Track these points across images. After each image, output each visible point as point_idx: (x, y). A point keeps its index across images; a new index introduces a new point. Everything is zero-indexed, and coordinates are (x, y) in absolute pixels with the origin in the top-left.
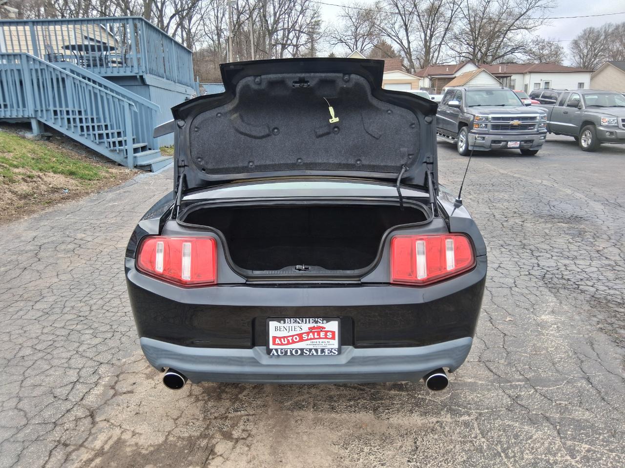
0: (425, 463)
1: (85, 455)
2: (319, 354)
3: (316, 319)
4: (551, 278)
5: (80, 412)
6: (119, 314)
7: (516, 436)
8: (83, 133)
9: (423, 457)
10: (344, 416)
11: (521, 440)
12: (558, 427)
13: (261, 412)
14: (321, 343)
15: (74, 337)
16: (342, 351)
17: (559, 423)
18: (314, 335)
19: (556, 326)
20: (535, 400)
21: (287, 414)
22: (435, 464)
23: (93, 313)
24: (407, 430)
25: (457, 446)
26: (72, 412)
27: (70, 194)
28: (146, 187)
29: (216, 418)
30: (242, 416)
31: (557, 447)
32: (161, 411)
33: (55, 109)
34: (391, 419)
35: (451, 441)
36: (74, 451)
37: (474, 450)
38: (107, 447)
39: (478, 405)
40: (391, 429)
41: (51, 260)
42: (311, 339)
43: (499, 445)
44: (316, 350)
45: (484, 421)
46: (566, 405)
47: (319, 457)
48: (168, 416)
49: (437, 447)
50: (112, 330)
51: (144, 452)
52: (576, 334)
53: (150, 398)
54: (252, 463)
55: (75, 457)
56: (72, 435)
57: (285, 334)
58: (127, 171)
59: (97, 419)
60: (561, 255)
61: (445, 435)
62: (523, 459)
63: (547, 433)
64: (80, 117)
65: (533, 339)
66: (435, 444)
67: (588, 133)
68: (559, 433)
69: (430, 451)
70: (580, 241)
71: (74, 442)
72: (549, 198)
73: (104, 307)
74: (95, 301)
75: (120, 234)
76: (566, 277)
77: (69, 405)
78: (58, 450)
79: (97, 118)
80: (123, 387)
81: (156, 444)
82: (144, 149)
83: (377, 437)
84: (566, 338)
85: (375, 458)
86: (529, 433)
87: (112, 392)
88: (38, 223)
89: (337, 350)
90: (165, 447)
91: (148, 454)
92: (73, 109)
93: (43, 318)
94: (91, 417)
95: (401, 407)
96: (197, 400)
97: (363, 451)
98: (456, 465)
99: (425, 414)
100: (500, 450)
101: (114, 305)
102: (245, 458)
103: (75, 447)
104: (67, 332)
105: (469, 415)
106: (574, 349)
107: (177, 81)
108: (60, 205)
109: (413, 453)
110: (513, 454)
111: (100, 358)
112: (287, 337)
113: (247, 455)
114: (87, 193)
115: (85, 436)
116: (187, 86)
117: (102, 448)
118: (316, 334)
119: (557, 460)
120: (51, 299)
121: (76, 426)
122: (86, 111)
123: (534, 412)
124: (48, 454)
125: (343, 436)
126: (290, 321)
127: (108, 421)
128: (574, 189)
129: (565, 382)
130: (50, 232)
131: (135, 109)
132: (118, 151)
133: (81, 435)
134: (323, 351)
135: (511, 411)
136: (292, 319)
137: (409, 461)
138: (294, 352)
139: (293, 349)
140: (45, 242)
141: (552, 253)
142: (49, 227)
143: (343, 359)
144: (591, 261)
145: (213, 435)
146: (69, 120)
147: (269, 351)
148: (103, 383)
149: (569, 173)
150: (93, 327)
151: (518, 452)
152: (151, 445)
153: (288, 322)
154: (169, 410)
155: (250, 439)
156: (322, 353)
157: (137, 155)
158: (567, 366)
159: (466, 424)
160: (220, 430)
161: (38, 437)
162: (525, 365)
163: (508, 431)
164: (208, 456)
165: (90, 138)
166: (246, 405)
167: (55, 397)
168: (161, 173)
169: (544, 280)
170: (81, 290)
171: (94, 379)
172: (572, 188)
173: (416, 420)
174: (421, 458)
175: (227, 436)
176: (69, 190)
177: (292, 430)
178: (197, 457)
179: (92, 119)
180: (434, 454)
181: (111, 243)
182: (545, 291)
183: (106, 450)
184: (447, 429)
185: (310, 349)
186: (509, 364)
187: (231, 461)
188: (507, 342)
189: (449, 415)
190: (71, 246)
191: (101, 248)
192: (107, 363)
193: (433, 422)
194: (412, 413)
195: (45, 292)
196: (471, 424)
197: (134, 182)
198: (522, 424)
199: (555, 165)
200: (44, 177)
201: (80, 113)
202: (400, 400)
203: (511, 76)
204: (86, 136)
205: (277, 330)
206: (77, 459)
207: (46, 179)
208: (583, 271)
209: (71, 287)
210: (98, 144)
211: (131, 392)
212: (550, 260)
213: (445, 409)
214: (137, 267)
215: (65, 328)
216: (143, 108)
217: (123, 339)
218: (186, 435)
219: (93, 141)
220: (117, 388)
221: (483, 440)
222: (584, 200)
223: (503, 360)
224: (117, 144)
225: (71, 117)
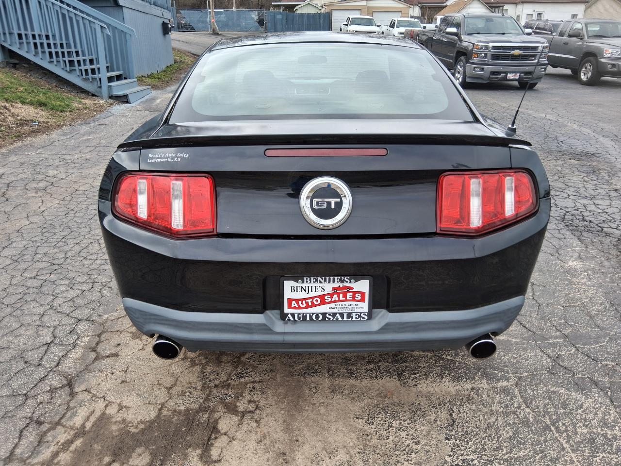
0: (466, 440)
1: (63, 436)
2: (345, 318)
3: (343, 278)
4: (572, 220)
5: (55, 381)
6: (98, 262)
7: (565, 405)
8: (52, 60)
9: (462, 433)
10: (365, 382)
11: (571, 410)
12: (609, 393)
13: (268, 378)
14: (347, 306)
15: (47, 288)
16: (373, 315)
17: (609, 388)
18: (339, 297)
19: (586, 274)
20: (579, 361)
21: (299, 381)
22: (477, 441)
23: (68, 261)
24: (439, 399)
25: (499, 419)
26: (47, 381)
27: (41, 127)
28: (123, 120)
29: (216, 386)
30: (246, 383)
31: (612, 419)
32: (151, 378)
33: (20, 32)
34: (419, 386)
35: (492, 413)
36: (49, 430)
37: (519, 424)
38: (89, 425)
39: (516, 368)
40: (420, 399)
41: (21, 200)
42: (335, 301)
43: (547, 416)
44: (342, 315)
45: (525, 386)
46: (613, 366)
47: (341, 434)
48: (160, 384)
49: (476, 419)
50: (91, 281)
51: (133, 430)
52: (609, 282)
53: (138, 363)
54: (263, 444)
55: (51, 439)
56: (47, 410)
57: (303, 295)
58: (102, 102)
59: (77, 389)
60: (578, 193)
61: (483, 405)
62: (576, 434)
63: (598, 401)
64: (48, 41)
65: (565, 289)
66: (474, 417)
67: (588, 65)
68: (612, 402)
69: (470, 425)
70: (595, 179)
71: (49, 419)
72: (555, 133)
73: (81, 254)
74: (71, 246)
75: (97, 171)
76: (588, 219)
77: (42, 372)
78: (30, 430)
79: (66, 44)
80: (106, 348)
81: (147, 420)
82: (119, 78)
83: (406, 408)
84: (599, 287)
85: (408, 435)
86: (578, 401)
87: (93, 355)
88: (7, 159)
89: (367, 314)
90: (158, 423)
91: (138, 433)
92: (40, 33)
93: (11, 267)
94: (70, 387)
95: (429, 371)
96: (193, 364)
97: (391, 427)
98: (502, 443)
99: (457, 379)
100: (548, 423)
101: (93, 251)
102: (254, 437)
103: (50, 425)
104: (40, 282)
105: (508, 380)
106: (610, 300)
107: (152, 3)
108: (29, 139)
109: (450, 428)
110: (564, 427)
111: (77, 314)
112: (305, 299)
113: (256, 433)
114: (59, 126)
115: (62, 410)
116: (164, 9)
117: (83, 426)
118: (341, 295)
119: (615, 434)
120: (21, 245)
121: (52, 399)
122: (54, 36)
123: (580, 376)
124: (18, 435)
125: (366, 408)
126: (310, 280)
127: (89, 392)
128: (580, 124)
129: (608, 338)
130: (20, 169)
131: (108, 32)
132: (91, 80)
133: (58, 410)
134: (349, 315)
135: (553, 374)
136: (312, 278)
137: (446, 439)
138: (314, 317)
139: (313, 314)
140: (13, 179)
141: (569, 192)
142: (18, 164)
143: (375, 325)
144: (610, 201)
145: (214, 408)
146: (35, 44)
147: (283, 316)
148: (83, 344)
149: (572, 107)
150: (68, 277)
151: (569, 425)
152: (141, 422)
153: (307, 282)
154: (160, 376)
155: (258, 412)
156: (348, 317)
157: (112, 84)
158: (607, 320)
159: (505, 390)
160: (222, 401)
161: (6, 413)
162: (560, 319)
163: (554, 399)
164: (211, 435)
165: (60, 66)
166: (251, 369)
167: (26, 362)
168: (139, 105)
169: (564, 222)
170: (55, 234)
171: (72, 339)
172: (577, 123)
173: (448, 386)
174: (460, 434)
175: (232, 409)
176: (39, 122)
177: (306, 400)
178: (196, 435)
179: (62, 45)
180: (474, 430)
181: (87, 181)
182: (568, 233)
183: (87, 429)
184: (485, 397)
185: (333, 313)
186: (543, 318)
187: (238, 441)
188: (536, 292)
189: (484, 381)
190: (42, 185)
191: (75, 186)
192: (87, 320)
193: (468, 390)
194: (443, 378)
195: (14, 236)
196: (511, 391)
197: (110, 114)
198: (569, 389)
199: (556, 99)
200: (11, 108)
201: (47, 37)
202: (426, 363)
203: (503, 6)
204: (55, 63)
205: (293, 291)
206: (53, 442)
207: (13, 110)
208: (604, 212)
209: (43, 231)
210: (69, 72)
211: (116, 355)
212: (567, 199)
213: (480, 373)
214: (115, 212)
215: (36, 279)
216: (116, 31)
217: (104, 292)
218: (183, 408)
219: (63, 69)
220: (98, 350)
221: (528, 410)
222: (592, 136)
223: (535, 313)
224: (90, 71)
225: (38, 41)
